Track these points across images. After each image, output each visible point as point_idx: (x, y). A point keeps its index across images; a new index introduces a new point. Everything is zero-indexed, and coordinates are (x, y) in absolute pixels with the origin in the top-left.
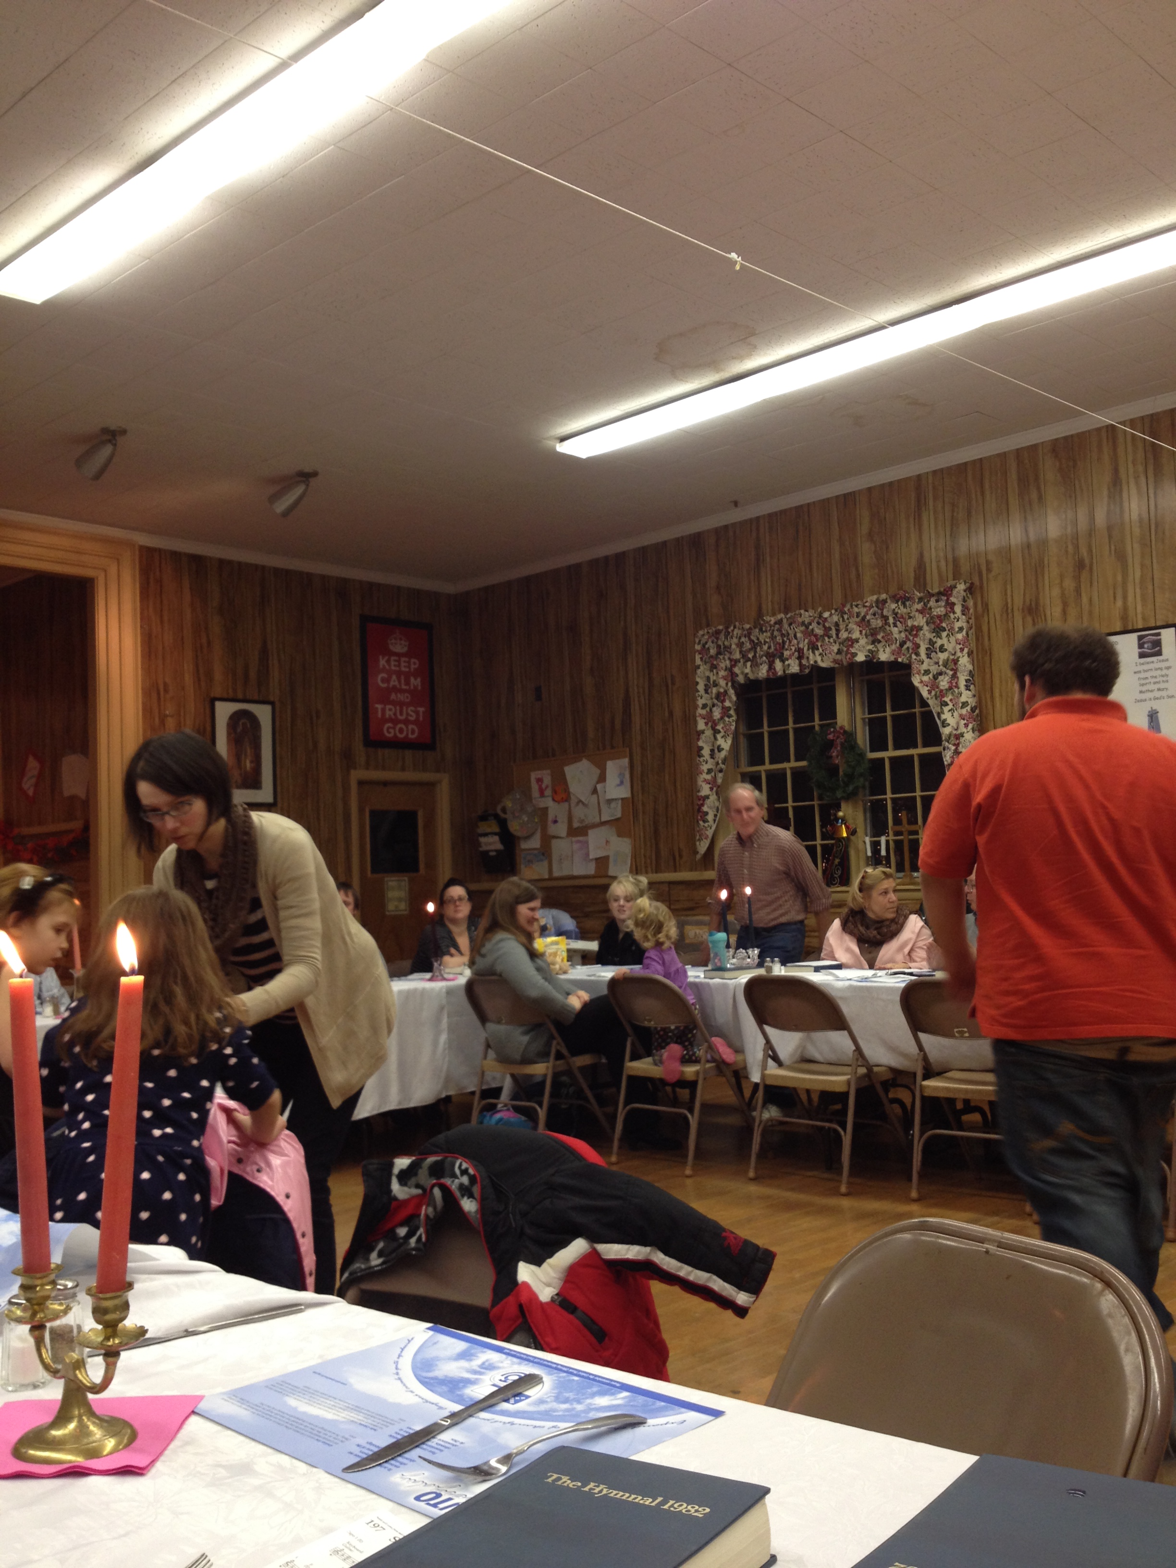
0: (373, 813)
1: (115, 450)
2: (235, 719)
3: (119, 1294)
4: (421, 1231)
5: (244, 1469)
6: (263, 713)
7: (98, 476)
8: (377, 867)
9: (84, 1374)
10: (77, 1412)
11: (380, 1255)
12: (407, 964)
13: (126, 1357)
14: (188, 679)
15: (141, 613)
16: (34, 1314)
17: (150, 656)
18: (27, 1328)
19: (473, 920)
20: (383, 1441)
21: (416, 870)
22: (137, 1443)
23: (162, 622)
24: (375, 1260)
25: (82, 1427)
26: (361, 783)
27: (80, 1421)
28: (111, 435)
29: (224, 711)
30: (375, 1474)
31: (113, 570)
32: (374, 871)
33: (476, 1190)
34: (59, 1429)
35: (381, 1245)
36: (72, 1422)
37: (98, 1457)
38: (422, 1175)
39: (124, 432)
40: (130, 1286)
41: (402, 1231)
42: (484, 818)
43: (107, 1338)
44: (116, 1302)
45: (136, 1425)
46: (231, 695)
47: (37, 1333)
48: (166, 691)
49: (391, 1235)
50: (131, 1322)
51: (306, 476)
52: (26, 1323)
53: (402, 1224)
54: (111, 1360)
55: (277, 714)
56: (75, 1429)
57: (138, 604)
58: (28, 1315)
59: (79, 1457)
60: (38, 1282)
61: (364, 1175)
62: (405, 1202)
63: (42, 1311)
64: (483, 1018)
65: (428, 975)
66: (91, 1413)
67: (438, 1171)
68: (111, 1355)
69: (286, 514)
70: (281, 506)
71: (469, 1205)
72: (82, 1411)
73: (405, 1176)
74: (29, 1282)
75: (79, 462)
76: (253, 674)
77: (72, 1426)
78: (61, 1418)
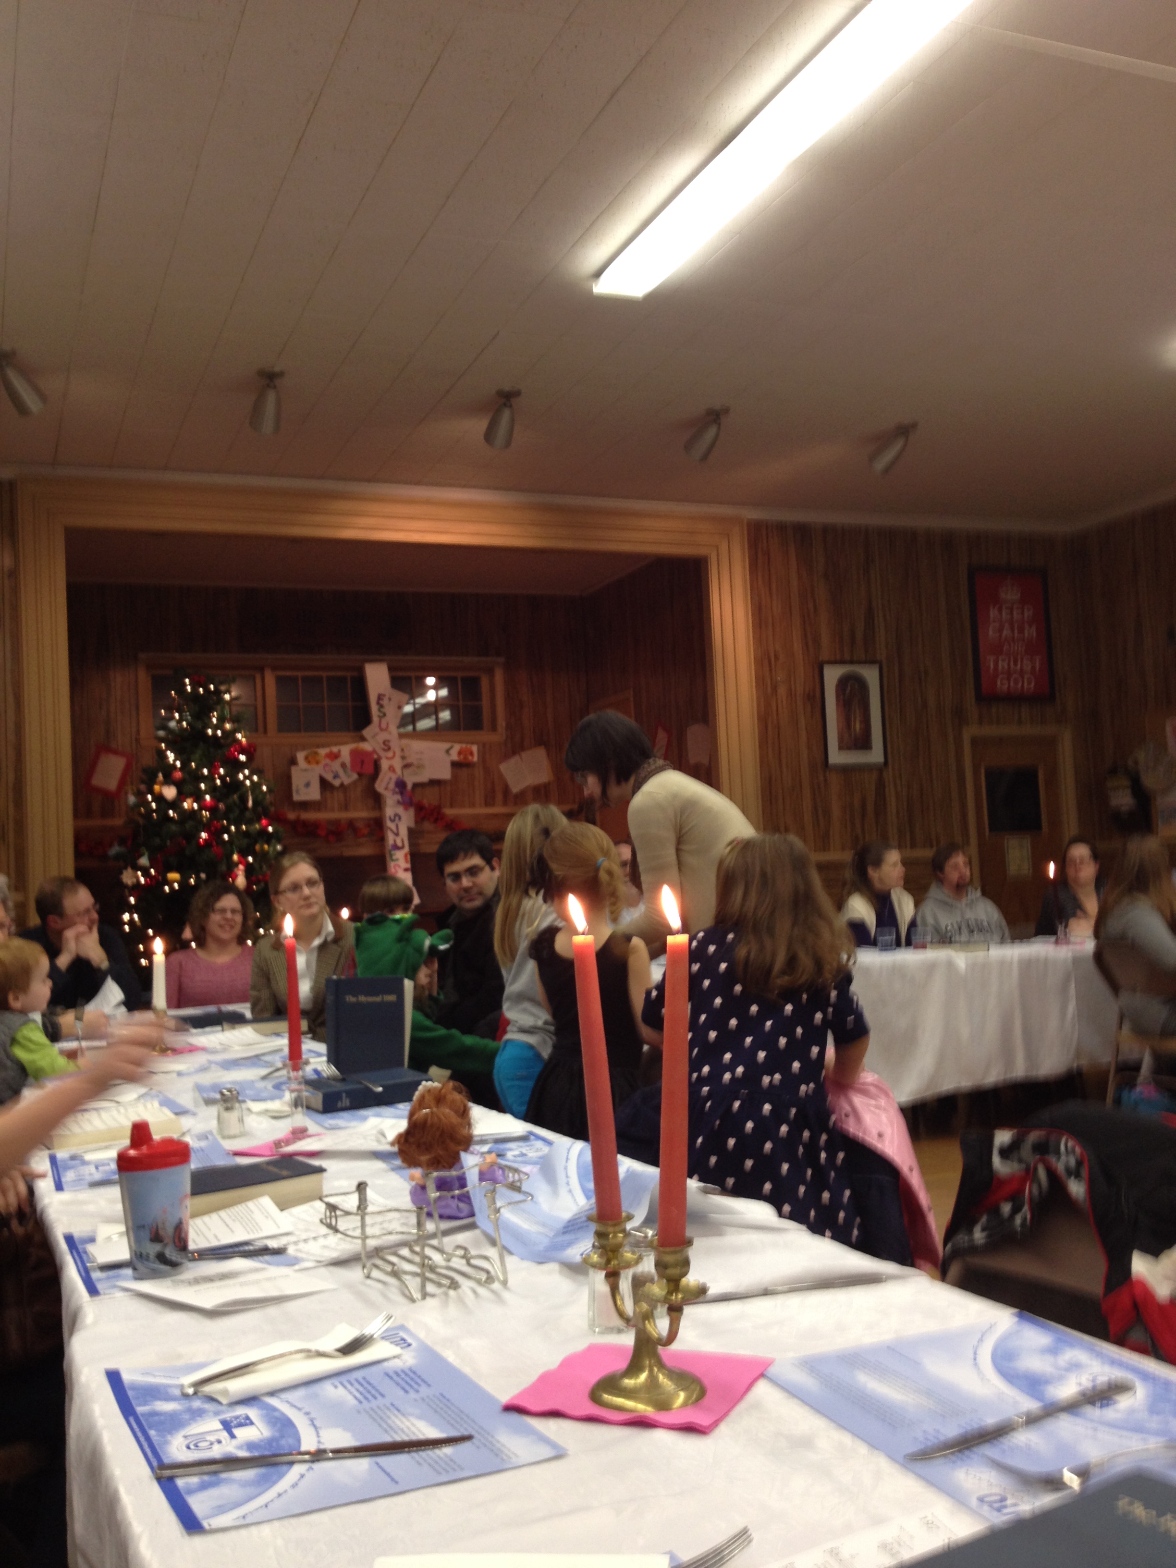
0: (989, 774)
1: (719, 428)
2: (843, 683)
3: (678, 1249)
4: (1026, 1208)
5: (805, 1443)
6: (871, 675)
7: (705, 457)
8: (994, 826)
9: (652, 1324)
10: (647, 1362)
11: (983, 1230)
12: (1032, 928)
13: (689, 1311)
14: (797, 646)
15: (752, 586)
16: (608, 1261)
17: (760, 627)
18: (603, 1274)
19: (1100, 882)
20: (951, 1431)
21: (1039, 827)
22: (706, 1401)
23: (771, 594)
24: (979, 1235)
25: (652, 1378)
26: (975, 742)
27: (651, 1371)
28: (715, 416)
29: (832, 675)
30: (939, 1467)
31: (724, 547)
32: (991, 829)
33: (1084, 1172)
34: (631, 1378)
35: (984, 1219)
36: (644, 1372)
37: (667, 1410)
38: (1026, 1150)
39: (726, 411)
40: (689, 1243)
41: (1006, 1208)
42: (1113, 771)
43: (670, 1293)
44: (678, 1257)
45: (706, 1382)
46: (838, 657)
47: (611, 1279)
48: (777, 658)
49: (995, 1211)
50: (692, 1278)
51: (904, 431)
52: (601, 1268)
53: (1006, 1199)
54: (674, 1314)
55: (885, 674)
56: (646, 1380)
57: (748, 576)
58: (603, 1261)
59: (649, 1407)
60: (611, 1229)
61: (961, 1143)
62: (1011, 1179)
63: (617, 1258)
64: (1115, 987)
65: (1053, 939)
66: (661, 1365)
67: (1043, 1149)
68: (675, 1311)
69: (887, 470)
70: (880, 464)
71: (1077, 1189)
72: (653, 1362)
73: (1006, 1153)
74: (602, 1229)
75: (688, 446)
76: (859, 635)
77: (643, 1377)
78: (634, 1368)
